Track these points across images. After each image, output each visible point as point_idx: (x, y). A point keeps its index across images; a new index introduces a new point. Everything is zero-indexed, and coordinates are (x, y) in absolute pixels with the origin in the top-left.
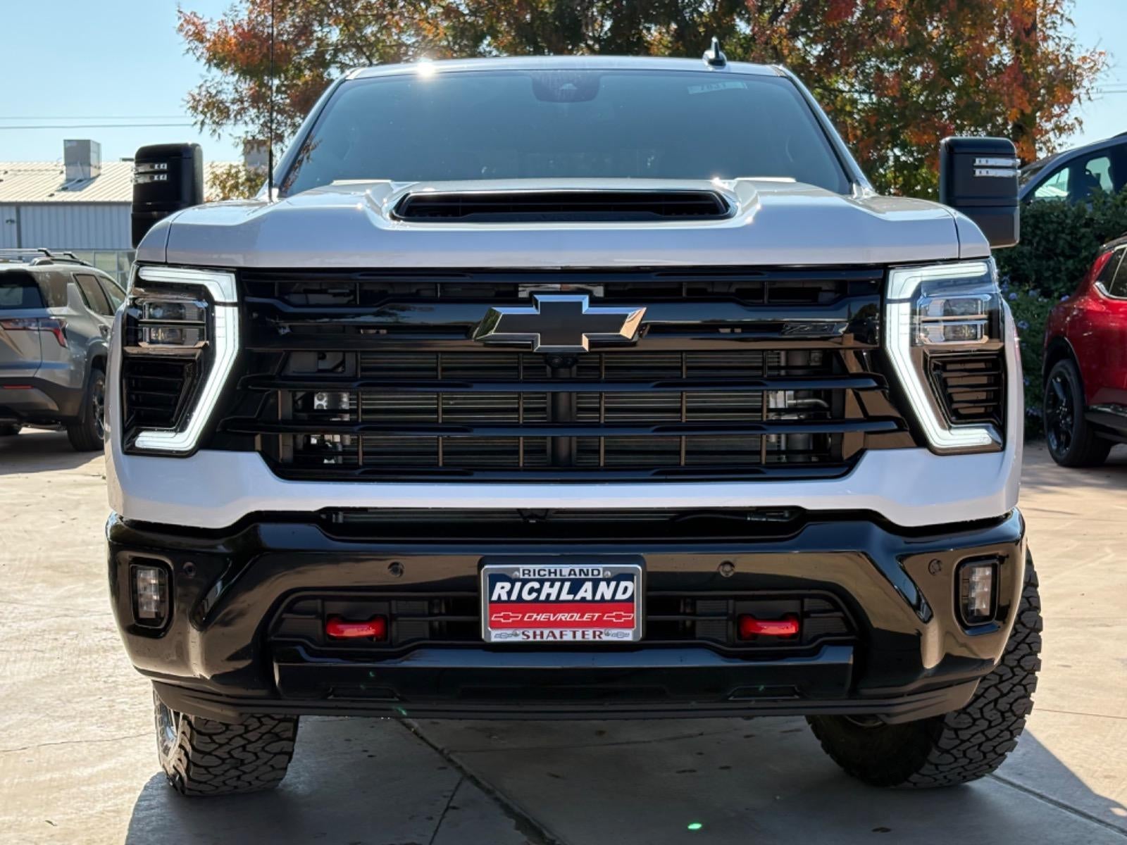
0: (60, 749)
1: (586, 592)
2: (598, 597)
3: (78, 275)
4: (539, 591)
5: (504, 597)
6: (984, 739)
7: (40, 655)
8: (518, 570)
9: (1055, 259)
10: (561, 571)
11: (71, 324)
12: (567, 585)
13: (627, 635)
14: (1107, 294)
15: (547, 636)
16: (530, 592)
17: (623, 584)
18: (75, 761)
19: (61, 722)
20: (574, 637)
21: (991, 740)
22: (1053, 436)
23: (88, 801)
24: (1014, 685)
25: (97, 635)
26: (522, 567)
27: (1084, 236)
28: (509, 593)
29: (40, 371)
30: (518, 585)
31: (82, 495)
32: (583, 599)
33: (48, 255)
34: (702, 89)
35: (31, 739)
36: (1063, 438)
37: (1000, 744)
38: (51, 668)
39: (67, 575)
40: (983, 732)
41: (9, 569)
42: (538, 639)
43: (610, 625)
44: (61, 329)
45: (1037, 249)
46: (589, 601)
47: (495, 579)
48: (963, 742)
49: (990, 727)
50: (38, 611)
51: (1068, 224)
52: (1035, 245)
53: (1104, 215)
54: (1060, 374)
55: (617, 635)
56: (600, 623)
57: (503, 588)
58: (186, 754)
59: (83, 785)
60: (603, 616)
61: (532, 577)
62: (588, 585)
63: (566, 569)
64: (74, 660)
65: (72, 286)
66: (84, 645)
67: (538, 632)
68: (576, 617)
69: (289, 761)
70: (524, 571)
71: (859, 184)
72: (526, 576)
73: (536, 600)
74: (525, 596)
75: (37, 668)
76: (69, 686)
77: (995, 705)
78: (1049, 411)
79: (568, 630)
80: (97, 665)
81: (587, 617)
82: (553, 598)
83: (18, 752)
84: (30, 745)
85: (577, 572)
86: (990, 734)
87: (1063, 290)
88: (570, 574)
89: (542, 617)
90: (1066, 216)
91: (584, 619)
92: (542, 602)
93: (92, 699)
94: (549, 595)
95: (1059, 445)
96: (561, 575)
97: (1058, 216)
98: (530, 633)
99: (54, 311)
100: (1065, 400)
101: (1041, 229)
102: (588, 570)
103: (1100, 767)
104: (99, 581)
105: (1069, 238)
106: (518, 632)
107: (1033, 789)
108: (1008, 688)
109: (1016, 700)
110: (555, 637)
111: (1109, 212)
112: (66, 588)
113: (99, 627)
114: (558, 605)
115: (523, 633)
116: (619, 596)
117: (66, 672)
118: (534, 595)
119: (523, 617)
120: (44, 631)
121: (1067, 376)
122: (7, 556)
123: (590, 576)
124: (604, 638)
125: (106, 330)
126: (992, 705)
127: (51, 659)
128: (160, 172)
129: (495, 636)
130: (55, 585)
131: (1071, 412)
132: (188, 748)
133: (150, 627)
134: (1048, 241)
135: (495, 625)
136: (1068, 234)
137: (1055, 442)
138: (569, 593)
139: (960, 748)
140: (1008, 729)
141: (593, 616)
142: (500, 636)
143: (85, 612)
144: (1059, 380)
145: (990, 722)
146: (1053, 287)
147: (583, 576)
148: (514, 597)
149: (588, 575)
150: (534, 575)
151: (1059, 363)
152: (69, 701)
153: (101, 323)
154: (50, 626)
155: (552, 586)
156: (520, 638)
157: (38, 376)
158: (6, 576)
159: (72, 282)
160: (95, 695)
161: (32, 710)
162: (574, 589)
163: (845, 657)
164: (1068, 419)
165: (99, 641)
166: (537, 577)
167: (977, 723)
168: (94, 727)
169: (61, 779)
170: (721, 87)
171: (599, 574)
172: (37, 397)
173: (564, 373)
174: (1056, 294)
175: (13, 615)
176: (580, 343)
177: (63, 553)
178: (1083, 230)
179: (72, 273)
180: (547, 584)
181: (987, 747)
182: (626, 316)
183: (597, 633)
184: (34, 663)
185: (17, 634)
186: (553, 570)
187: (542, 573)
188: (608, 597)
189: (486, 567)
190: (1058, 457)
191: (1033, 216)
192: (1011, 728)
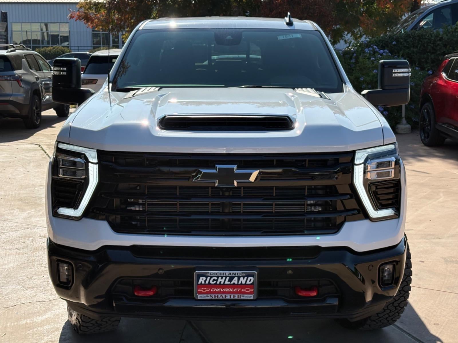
0: (29, 306)
1: (235, 281)
2: (240, 283)
3: (26, 55)
4: (217, 280)
5: (203, 283)
6: (388, 316)
7: (18, 251)
8: (209, 273)
9: (427, 54)
10: (225, 273)
11: (24, 77)
12: (228, 278)
13: (251, 297)
14: (446, 77)
15: (220, 297)
16: (213, 281)
17: (249, 278)
18: (35, 313)
19: (29, 290)
20: (230, 297)
21: (391, 316)
22: (423, 133)
23: (41, 336)
24: (400, 297)
25: (41, 240)
26: (210, 272)
27: (438, 45)
28: (205, 281)
29: (12, 97)
30: (209, 278)
31: (31, 157)
32: (234, 283)
33: (14, 47)
34: (283, 37)
35: (17, 300)
36: (426, 135)
37: (394, 317)
38: (23, 259)
39: (27, 204)
40: (388, 314)
41: (4, 201)
42: (216, 298)
43: (245, 293)
44: (20, 79)
45: (419, 50)
46: (236, 284)
47: (199, 276)
48: (380, 317)
49: (390, 312)
50: (17, 226)
51: (432, 40)
52: (419, 48)
53: (447, 36)
54: (427, 109)
55: (247, 297)
56: (240, 292)
57: (203, 279)
58: (79, 322)
59: (39, 327)
60: (242, 289)
61: (214, 275)
62: (236, 279)
63: (227, 273)
64: (32, 255)
65: (24, 60)
66: (36, 246)
67: (216, 296)
68: (231, 290)
69: (119, 322)
70: (211, 273)
71: (345, 84)
72: (212, 275)
73: (216, 283)
74: (211, 282)
75: (18, 259)
76: (31, 270)
77: (393, 304)
78: (421, 123)
79: (228, 295)
80: (41, 257)
81: (235, 290)
82: (222, 283)
83: (12, 307)
84: (17, 304)
85: (232, 274)
86: (391, 314)
87: (429, 67)
88: (229, 275)
89: (218, 290)
90: (432, 36)
91: (234, 291)
92: (218, 284)
93: (40, 277)
94: (220, 282)
95: (425, 137)
96: (225, 275)
97: (428, 36)
98: (213, 296)
99: (17, 72)
100: (428, 119)
101: (421, 42)
102: (236, 273)
103: (433, 318)
104: (40, 208)
105: (432, 45)
106: (208, 296)
107: (407, 331)
108: (398, 298)
109: (401, 302)
110: (223, 297)
111: (449, 35)
112: (27, 212)
113: (41, 235)
114: (224, 286)
115: (211, 296)
116: (248, 282)
117: (29, 261)
118: (215, 282)
119: (211, 289)
120: (19, 237)
121: (429, 110)
122: (3, 193)
123: (237, 275)
124: (242, 298)
125: (38, 78)
126: (392, 305)
127: (23, 254)
128: (63, 71)
129: (200, 297)
130: (23, 210)
131: (430, 124)
132: (80, 320)
133: (65, 285)
134: (424, 46)
135: (200, 293)
136: (432, 44)
137: (423, 136)
138: (228, 281)
139: (379, 320)
140: (397, 312)
141: (238, 290)
142: (202, 297)
143: (36, 226)
144: (426, 111)
145: (391, 310)
146: (425, 66)
147: (234, 275)
148: (207, 282)
149: (236, 275)
150: (215, 275)
151: (426, 104)
152: (31, 278)
153: (36, 75)
154: (21, 235)
155: (222, 279)
156: (209, 298)
157: (11, 99)
158: (3, 205)
159: (24, 59)
160: (41, 275)
161: (17, 284)
162: (230, 280)
163: (335, 302)
164: (429, 127)
165: (42, 243)
166: (216, 275)
167: (386, 311)
168: (41, 294)
169: (30, 323)
170: (291, 37)
171: (240, 275)
172: (11, 108)
173: (227, 194)
174: (426, 69)
175: (7, 228)
176: (234, 184)
177: (25, 192)
178: (438, 42)
179: (24, 55)
180: (220, 278)
181: (389, 319)
182: (252, 173)
183: (239, 296)
184: (16, 256)
185: (9, 239)
186: (222, 273)
187: (218, 274)
188: (244, 283)
189: (197, 271)
190: (424, 142)
191: (418, 36)
192: (399, 312)
